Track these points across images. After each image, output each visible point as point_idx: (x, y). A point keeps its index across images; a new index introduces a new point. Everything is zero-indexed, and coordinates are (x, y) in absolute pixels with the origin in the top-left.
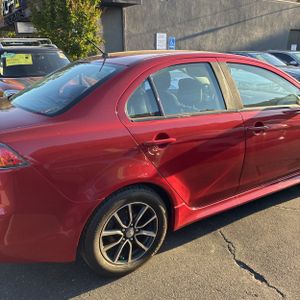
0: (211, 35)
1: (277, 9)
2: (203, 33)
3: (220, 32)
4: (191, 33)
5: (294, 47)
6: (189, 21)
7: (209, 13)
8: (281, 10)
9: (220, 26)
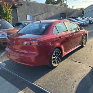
0: (41, 15)
1: (57, 8)
2: (39, 15)
3: (44, 14)
4: (36, 15)
5: (62, 18)
6: (35, 11)
7: (40, 9)
8: (58, 8)
9: (43, 12)
